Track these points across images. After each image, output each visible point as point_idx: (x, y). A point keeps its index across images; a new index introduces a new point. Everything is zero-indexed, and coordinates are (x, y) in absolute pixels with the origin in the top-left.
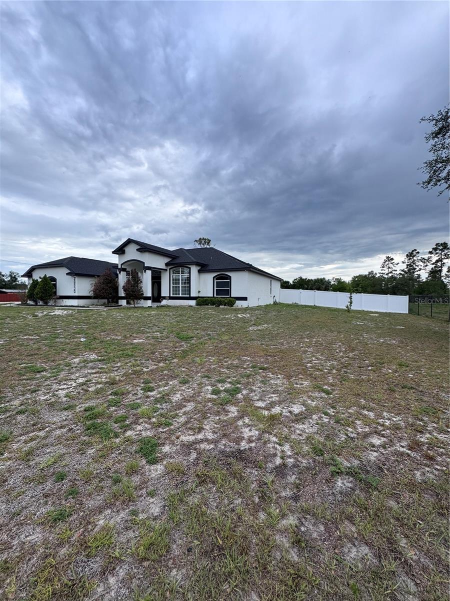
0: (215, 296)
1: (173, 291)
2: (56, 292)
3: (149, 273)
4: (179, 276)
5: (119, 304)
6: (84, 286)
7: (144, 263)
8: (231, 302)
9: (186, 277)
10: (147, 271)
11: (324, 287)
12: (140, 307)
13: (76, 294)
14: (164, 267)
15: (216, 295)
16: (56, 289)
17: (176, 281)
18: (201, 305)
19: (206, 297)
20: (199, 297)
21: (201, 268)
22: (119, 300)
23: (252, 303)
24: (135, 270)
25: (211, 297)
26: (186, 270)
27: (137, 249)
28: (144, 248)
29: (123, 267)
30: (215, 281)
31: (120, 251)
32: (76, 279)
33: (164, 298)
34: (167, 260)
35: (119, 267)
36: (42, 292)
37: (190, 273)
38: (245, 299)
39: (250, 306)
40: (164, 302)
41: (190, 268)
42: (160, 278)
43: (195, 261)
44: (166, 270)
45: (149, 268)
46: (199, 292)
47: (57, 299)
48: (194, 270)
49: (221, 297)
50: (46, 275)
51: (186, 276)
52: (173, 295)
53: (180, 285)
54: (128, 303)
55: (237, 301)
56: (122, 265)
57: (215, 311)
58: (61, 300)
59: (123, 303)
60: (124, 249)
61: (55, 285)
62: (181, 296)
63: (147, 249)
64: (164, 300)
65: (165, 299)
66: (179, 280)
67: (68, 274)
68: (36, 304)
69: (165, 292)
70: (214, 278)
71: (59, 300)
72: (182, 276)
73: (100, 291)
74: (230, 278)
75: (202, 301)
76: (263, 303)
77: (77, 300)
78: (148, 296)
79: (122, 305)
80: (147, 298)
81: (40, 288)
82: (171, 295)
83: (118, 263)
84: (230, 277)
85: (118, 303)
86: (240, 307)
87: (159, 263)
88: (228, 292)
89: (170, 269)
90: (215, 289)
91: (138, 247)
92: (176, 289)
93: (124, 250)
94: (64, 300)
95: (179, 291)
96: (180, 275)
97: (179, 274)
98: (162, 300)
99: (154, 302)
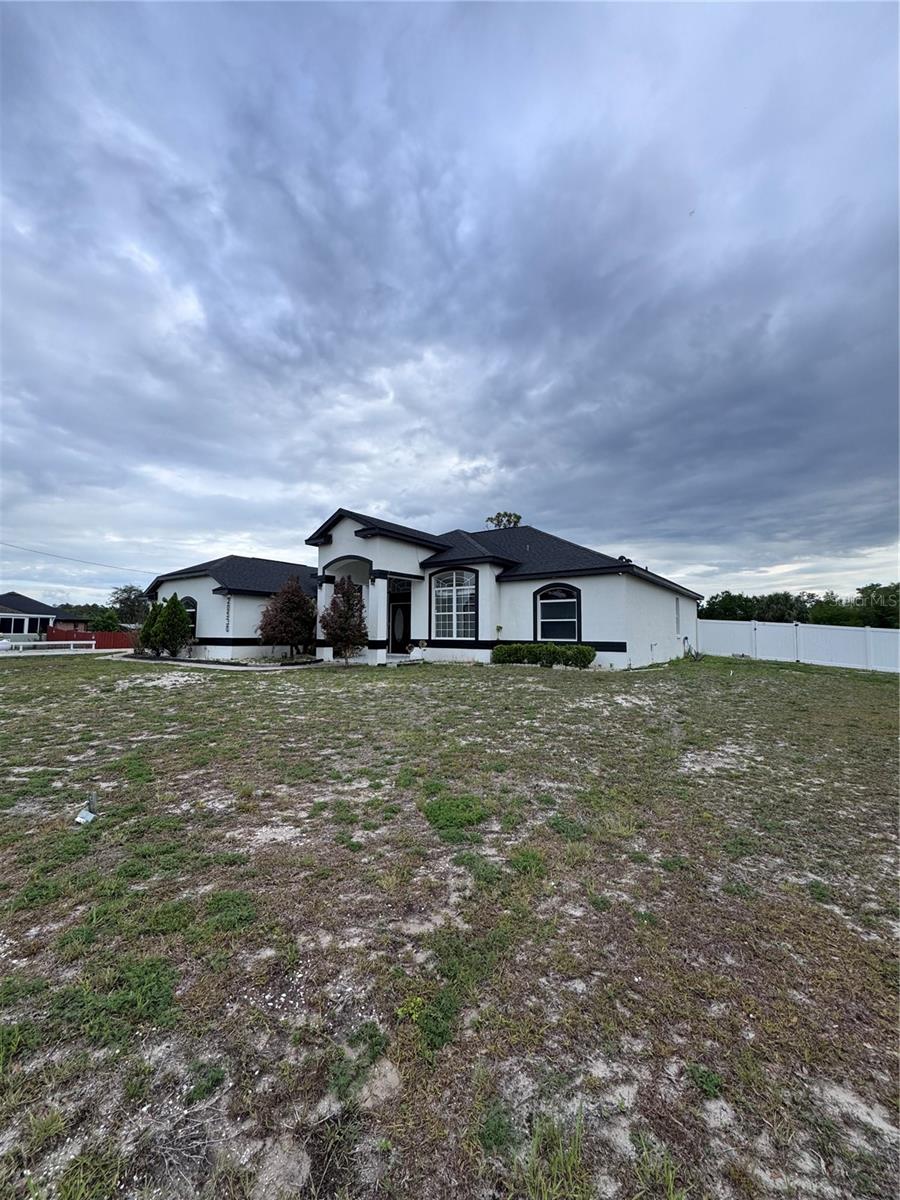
0: (539, 639)
1: (438, 626)
2: (194, 629)
3: (382, 585)
4: (452, 591)
5: (318, 658)
6: (247, 617)
7: (370, 563)
8: (583, 655)
9: (469, 592)
10: (377, 580)
11: (794, 613)
12: (360, 666)
13: (230, 635)
14: (415, 570)
15: (542, 637)
16: (194, 623)
17: (445, 604)
18: (503, 662)
19: (517, 642)
20: (498, 642)
21: (504, 572)
22: (318, 649)
23: (636, 657)
24: (349, 578)
25: (530, 642)
26: (468, 577)
27: (356, 532)
28: (373, 529)
29: (327, 573)
30: (539, 602)
31: (321, 538)
32: (232, 601)
33: (416, 643)
34: (424, 555)
35: (320, 573)
36: (164, 631)
37: (477, 584)
38: (620, 647)
39: (633, 667)
40: (416, 654)
41: (476, 572)
42: (407, 597)
43: (489, 554)
44: (422, 578)
45: (382, 574)
46: (499, 629)
47: (195, 644)
48: (487, 575)
49: (556, 643)
50: (175, 594)
51: (468, 590)
52: (437, 636)
53: (454, 613)
54: (336, 654)
55: (598, 653)
56: (325, 568)
57: (544, 682)
58: (203, 647)
59: (326, 654)
60: (330, 533)
61: (193, 616)
62: (455, 638)
63: (377, 531)
64: (416, 649)
65: (417, 646)
66: (450, 600)
67: (215, 591)
68: (158, 654)
69: (419, 629)
70: (535, 594)
71: (198, 647)
72: (457, 590)
73: (274, 628)
74: (577, 593)
75: (507, 653)
76: (662, 656)
77: (230, 649)
78: (378, 639)
79: (322, 660)
80: (376, 645)
81: (162, 622)
82: (433, 638)
83: (316, 566)
84: (579, 591)
85: (315, 654)
86: (606, 668)
87: (405, 561)
88: (573, 629)
89: (431, 576)
90: (539, 621)
91: (360, 527)
92: (444, 623)
93: (331, 536)
94: (208, 647)
95: (451, 626)
96: (454, 588)
97: (452, 586)
98: (411, 648)
99: (393, 652)
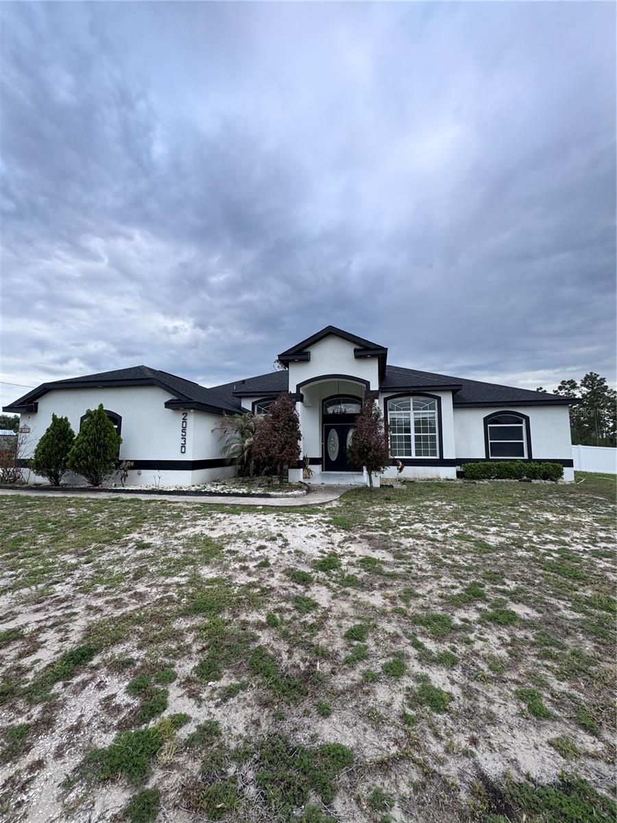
0: (490, 457)
2: (118, 450)
4: (409, 414)
7: (367, 383)
9: (429, 416)
13: (189, 457)
15: (492, 455)
17: (401, 425)
18: (472, 478)
26: (430, 403)
27: (356, 351)
29: (301, 391)
30: (489, 426)
31: (295, 355)
32: (191, 419)
35: (293, 391)
37: (439, 409)
38: (570, 464)
41: (439, 399)
48: (447, 401)
51: (427, 414)
52: (393, 454)
53: (413, 434)
56: (299, 386)
60: (307, 350)
62: (413, 456)
66: (408, 423)
67: (168, 405)
68: (57, 483)
70: (485, 419)
72: (415, 414)
74: (524, 419)
77: (189, 473)
83: (289, 383)
84: (527, 419)
89: (386, 399)
92: (401, 443)
93: (308, 354)
94: (143, 471)
95: (409, 446)
96: (412, 412)
97: (410, 410)
99: (326, 470)
